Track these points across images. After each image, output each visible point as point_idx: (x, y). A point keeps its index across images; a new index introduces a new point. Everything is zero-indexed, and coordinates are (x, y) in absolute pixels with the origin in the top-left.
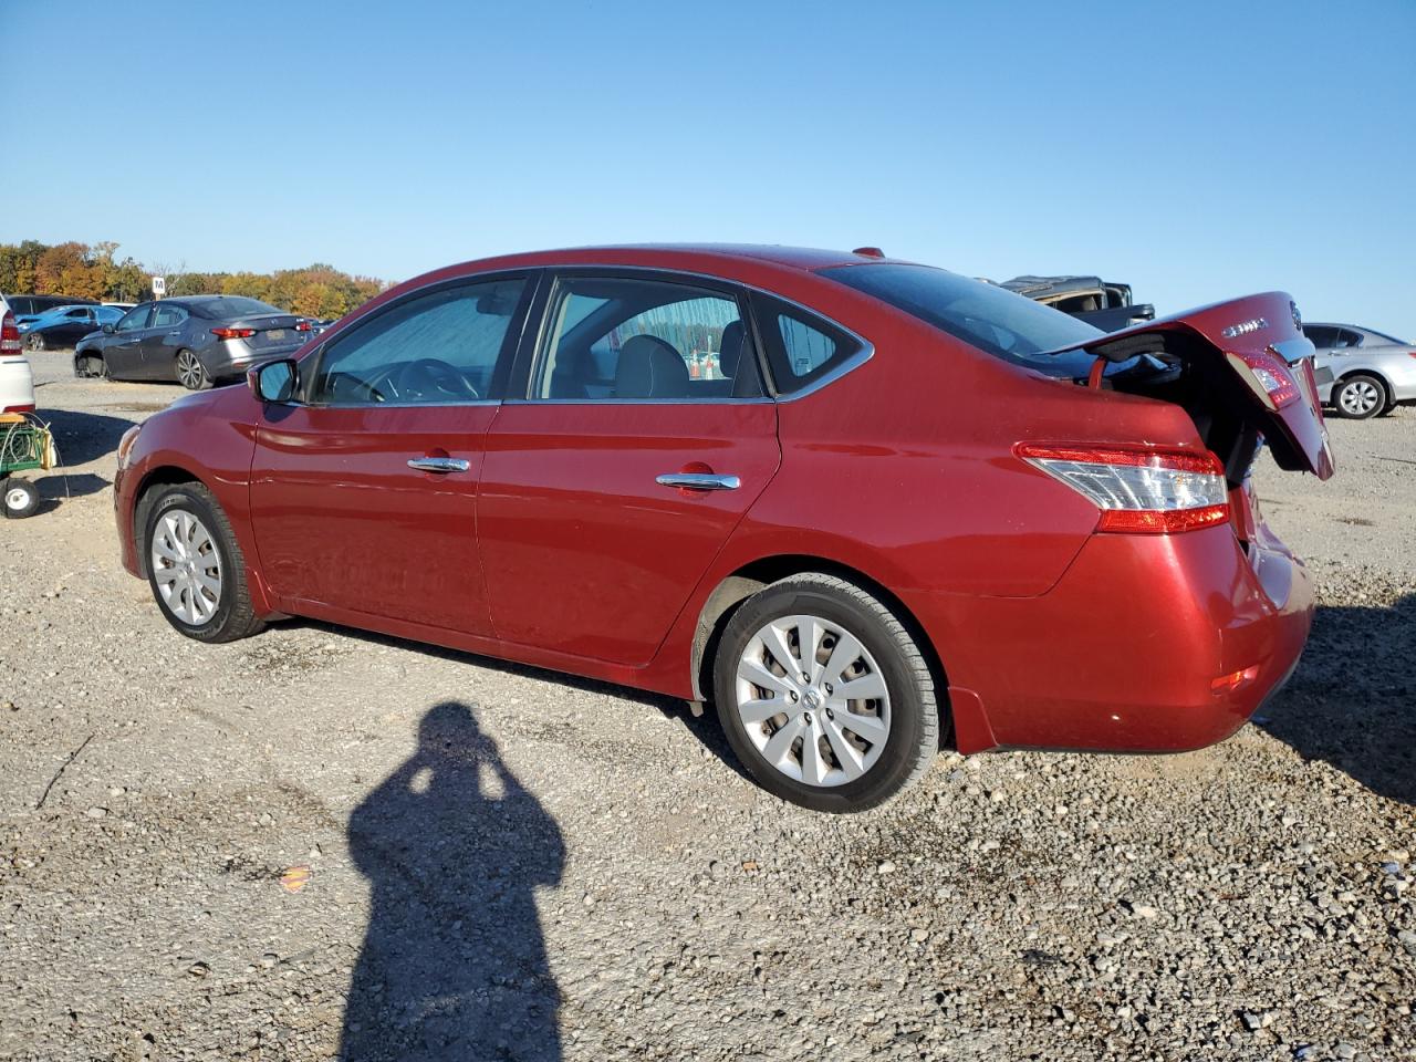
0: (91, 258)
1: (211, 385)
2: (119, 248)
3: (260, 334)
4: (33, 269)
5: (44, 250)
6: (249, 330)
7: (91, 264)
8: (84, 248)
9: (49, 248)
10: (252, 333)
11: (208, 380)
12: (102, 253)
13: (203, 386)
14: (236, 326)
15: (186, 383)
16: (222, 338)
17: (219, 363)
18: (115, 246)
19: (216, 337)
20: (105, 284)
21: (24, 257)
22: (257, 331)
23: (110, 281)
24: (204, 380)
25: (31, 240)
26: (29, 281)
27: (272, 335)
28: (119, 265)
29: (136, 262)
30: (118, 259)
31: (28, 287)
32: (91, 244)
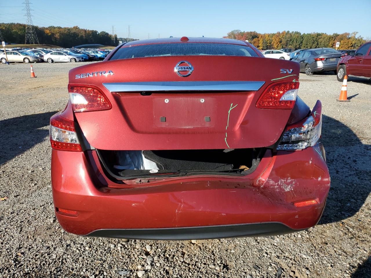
0: (350, 37)
1: (312, 74)
2: (358, 33)
3: (328, 60)
4: (334, 41)
5: (338, 35)
6: (324, 58)
7: (349, 38)
8: (348, 34)
9: (340, 35)
10: (325, 59)
11: (311, 73)
12: (353, 35)
13: (310, 74)
14: (321, 57)
15: (306, 73)
16: (316, 60)
17: (315, 68)
18: (357, 33)
19: (314, 60)
20: (352, 44)
21: (333, 38)
22: (327, 59)
23: (353, 43)
24: (310, 73)
25: (336, 33)
26: (332, 44)
27: (331, 60)
28: (357, 38)
29: (362, 37)
30: (357, 37)
31: (332, 45)
32: (351, 33)
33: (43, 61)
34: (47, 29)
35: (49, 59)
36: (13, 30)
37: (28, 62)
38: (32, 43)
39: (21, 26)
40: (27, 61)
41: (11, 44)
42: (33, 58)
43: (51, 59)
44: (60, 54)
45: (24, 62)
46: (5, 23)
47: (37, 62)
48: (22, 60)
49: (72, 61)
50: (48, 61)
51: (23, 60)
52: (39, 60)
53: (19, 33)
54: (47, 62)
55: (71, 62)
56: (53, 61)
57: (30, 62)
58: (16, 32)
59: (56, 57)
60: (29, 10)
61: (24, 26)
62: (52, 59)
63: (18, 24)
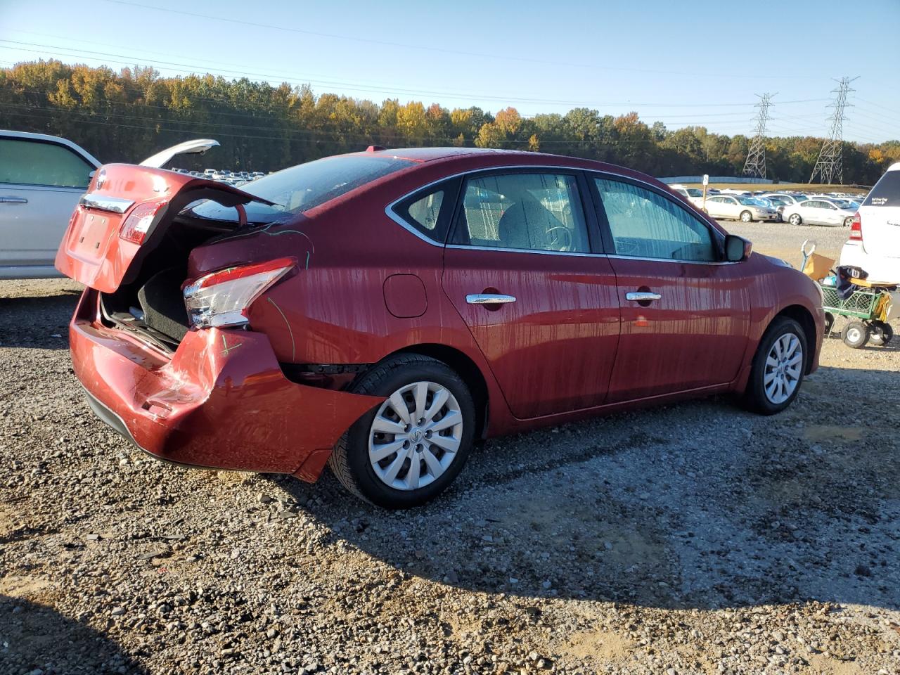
33: (780, 220)
34: (877, 147)
35: (794, 216)
36: (794, 152)
37: (748, 220)
38: (826, 182)
39: (814, 142)
40: (746, 217)
41: (780, 182)
42: (760, 212)
43: (798, 217)
44: (823, 205)
45: (740, 219)
46: (782, 137)
47: (765, 222)
48: (737, 215)
49: (847, 224)
50: (791, 220)
51: (739, 216)
52: (774, 217)
53: (806, 159)
54: (789, 222)
55: (844, 225)
56: (801, 222)
57: (752, 220)
58: (798, 157)
59: (811, 213)
60: (841, 105)
61: (821, 143)
62: (800, 217)
63: (808, 138)
